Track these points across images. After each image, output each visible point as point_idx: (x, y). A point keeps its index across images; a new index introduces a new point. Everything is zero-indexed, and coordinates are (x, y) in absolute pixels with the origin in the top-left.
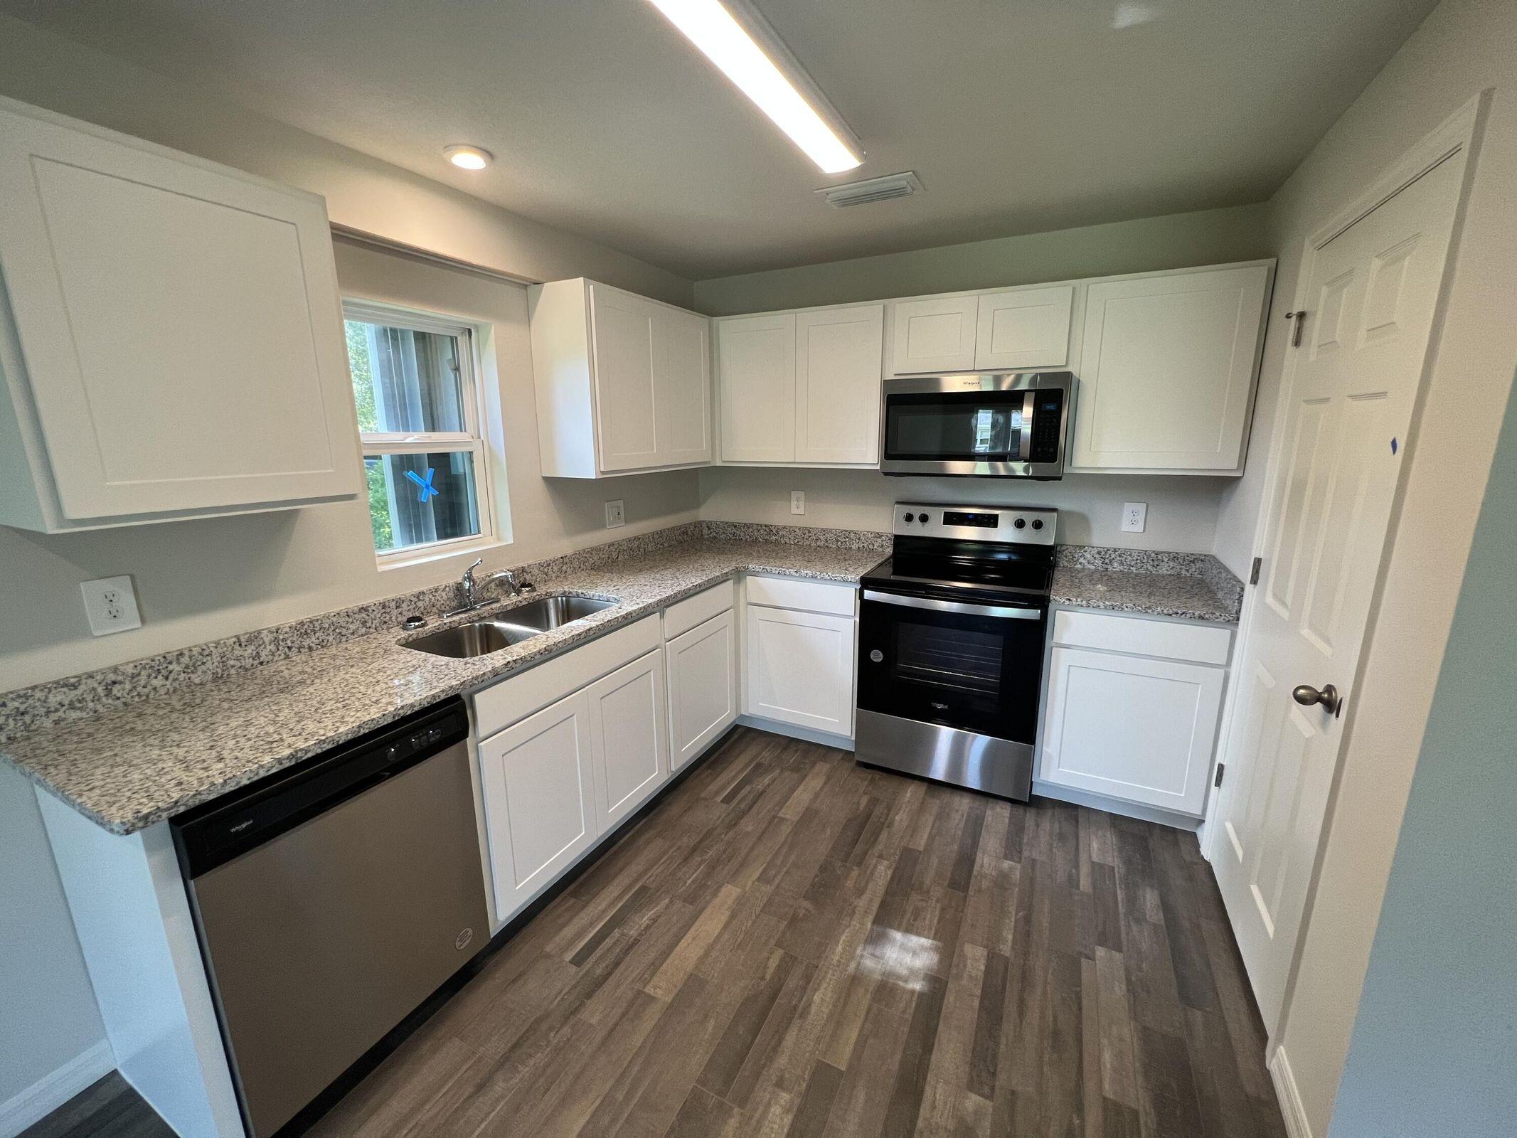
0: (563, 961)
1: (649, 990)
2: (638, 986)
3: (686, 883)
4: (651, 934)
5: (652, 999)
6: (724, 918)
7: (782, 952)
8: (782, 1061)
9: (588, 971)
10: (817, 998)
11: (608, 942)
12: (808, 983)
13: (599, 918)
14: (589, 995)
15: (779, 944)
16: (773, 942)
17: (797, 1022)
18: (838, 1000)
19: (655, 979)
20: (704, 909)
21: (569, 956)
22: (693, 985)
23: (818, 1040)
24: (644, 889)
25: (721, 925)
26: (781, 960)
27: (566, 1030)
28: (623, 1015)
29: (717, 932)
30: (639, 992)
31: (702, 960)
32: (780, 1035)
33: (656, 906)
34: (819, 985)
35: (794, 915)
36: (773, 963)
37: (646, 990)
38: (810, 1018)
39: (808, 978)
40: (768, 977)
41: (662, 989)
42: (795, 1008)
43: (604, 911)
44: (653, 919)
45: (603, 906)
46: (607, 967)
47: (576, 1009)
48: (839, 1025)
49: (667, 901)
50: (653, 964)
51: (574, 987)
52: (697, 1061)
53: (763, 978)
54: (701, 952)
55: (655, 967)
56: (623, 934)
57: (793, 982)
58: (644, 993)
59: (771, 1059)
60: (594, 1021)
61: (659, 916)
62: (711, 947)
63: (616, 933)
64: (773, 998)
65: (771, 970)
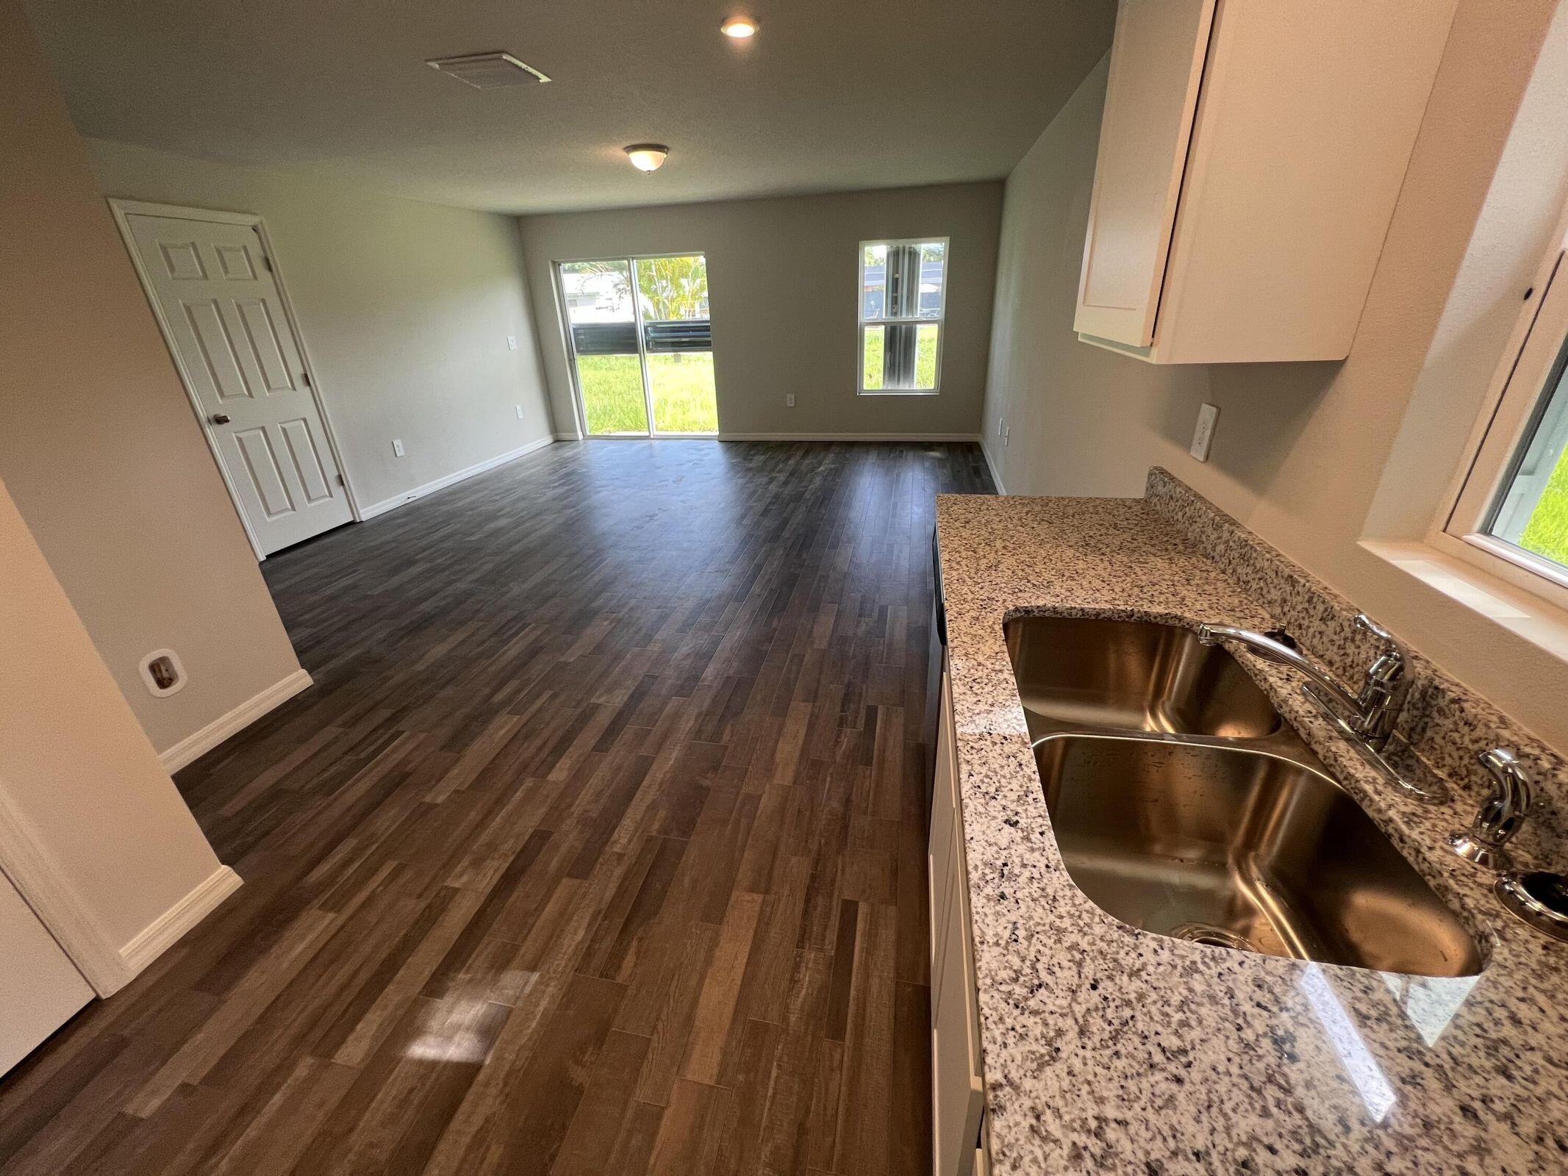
0: (866, 900)
1: (759, 898)
2: (771, 898)
3: (779, 1067)
4: (788, 960)
5: (752, 890)
6: (701, 1013)
7: (619, 980)
8: (619, 872)
9: (831, 897)
10: (581, 933)
11: (832, 936)
12: (589, 947)
13: (866, 967)
14: (813, 878)
15: (622, 989)
16: (631, 991)
17: (604, 906)
18: (559, 937)
19: (757, 909)
20: (734, 1020)
21: (863, 909)
22: (715, 912)
23: (585, 895)
24: (838, 1033)
25: (703, 1000)
26: (620, 967)
27: (814, 847)
28: (771, 869)
29: (706, 988)
30: (767, 892)
31: (714, 942)
32: (621, 890)
33: (803, 1006)
34: (577, 948)
35: (600, 1048)
36: (629, 960)
37: (762, 896)
38: (591, 910)
39: (589, 954)
40: (635, 943)
41: (745, 904)
42: (605, 918)
43: (867, 976)
44: (796, 982)
45: (875, 983)
46: (815, 908)
47: (817, 864)
48: (562, 914)
49: (793, 1018)
50: (768, 924)
51: (833, 881)
52: (692, 854)
53: (641, 939)
54: (718, 953)
55: (764, 922)
56: (821, 950)
57: (607, 943)
58: (762, 893)
59: (629, 871)
60: (794, 860)
61: (790, 990)
62: (709, 961)
63: (830, 948)
64: (628, 921)
65: (632, 950)
